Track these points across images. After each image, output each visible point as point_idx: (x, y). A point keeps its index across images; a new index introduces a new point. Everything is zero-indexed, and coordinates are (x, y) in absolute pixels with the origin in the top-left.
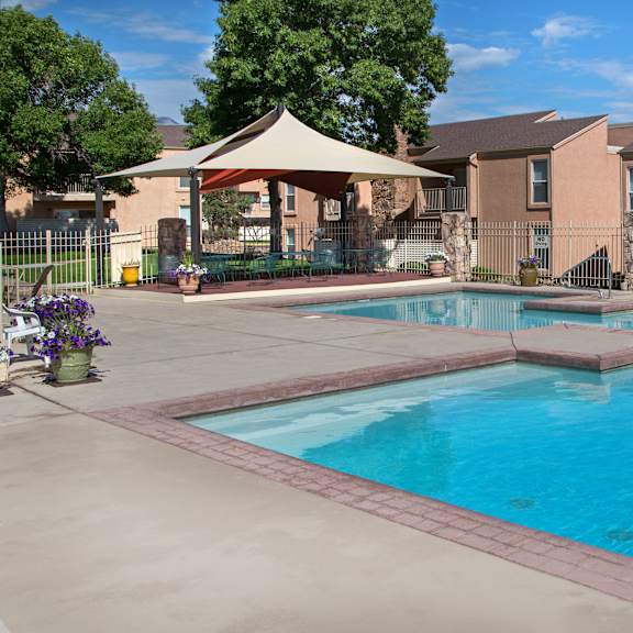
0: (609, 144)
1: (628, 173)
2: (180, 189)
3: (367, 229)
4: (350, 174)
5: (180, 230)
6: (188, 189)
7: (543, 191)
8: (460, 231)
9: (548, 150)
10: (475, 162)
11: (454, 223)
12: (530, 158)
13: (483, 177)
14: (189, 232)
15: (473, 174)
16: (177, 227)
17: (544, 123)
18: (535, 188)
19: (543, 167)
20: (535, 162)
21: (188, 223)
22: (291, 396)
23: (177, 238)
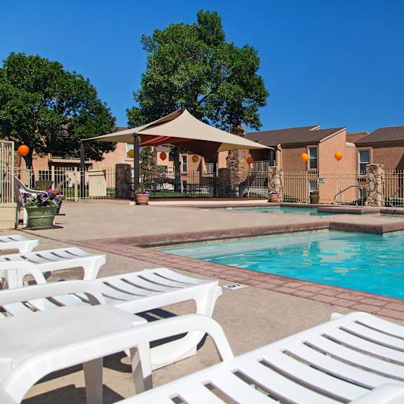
0: (347, 141)
1: (359, 154)
2: (127, 159)
3: (227, 175)
4: (221, 143)
5: (127, 170)
6: (133, 159)
7: (314, 164)
8: (278, 176)
9: (317, 143)
10: (280, 148)
11: (275, 172)
12: (308, 147)
13: (284, 156)
14: (133, 172)
15: (279, 154)
16: (126, 168)
17: (315, 131)
18: (311, 162)
19: (314, 152)
20: (311, 149)
21: (133, 166)
22: (202, 238)
23: (126, 174)
